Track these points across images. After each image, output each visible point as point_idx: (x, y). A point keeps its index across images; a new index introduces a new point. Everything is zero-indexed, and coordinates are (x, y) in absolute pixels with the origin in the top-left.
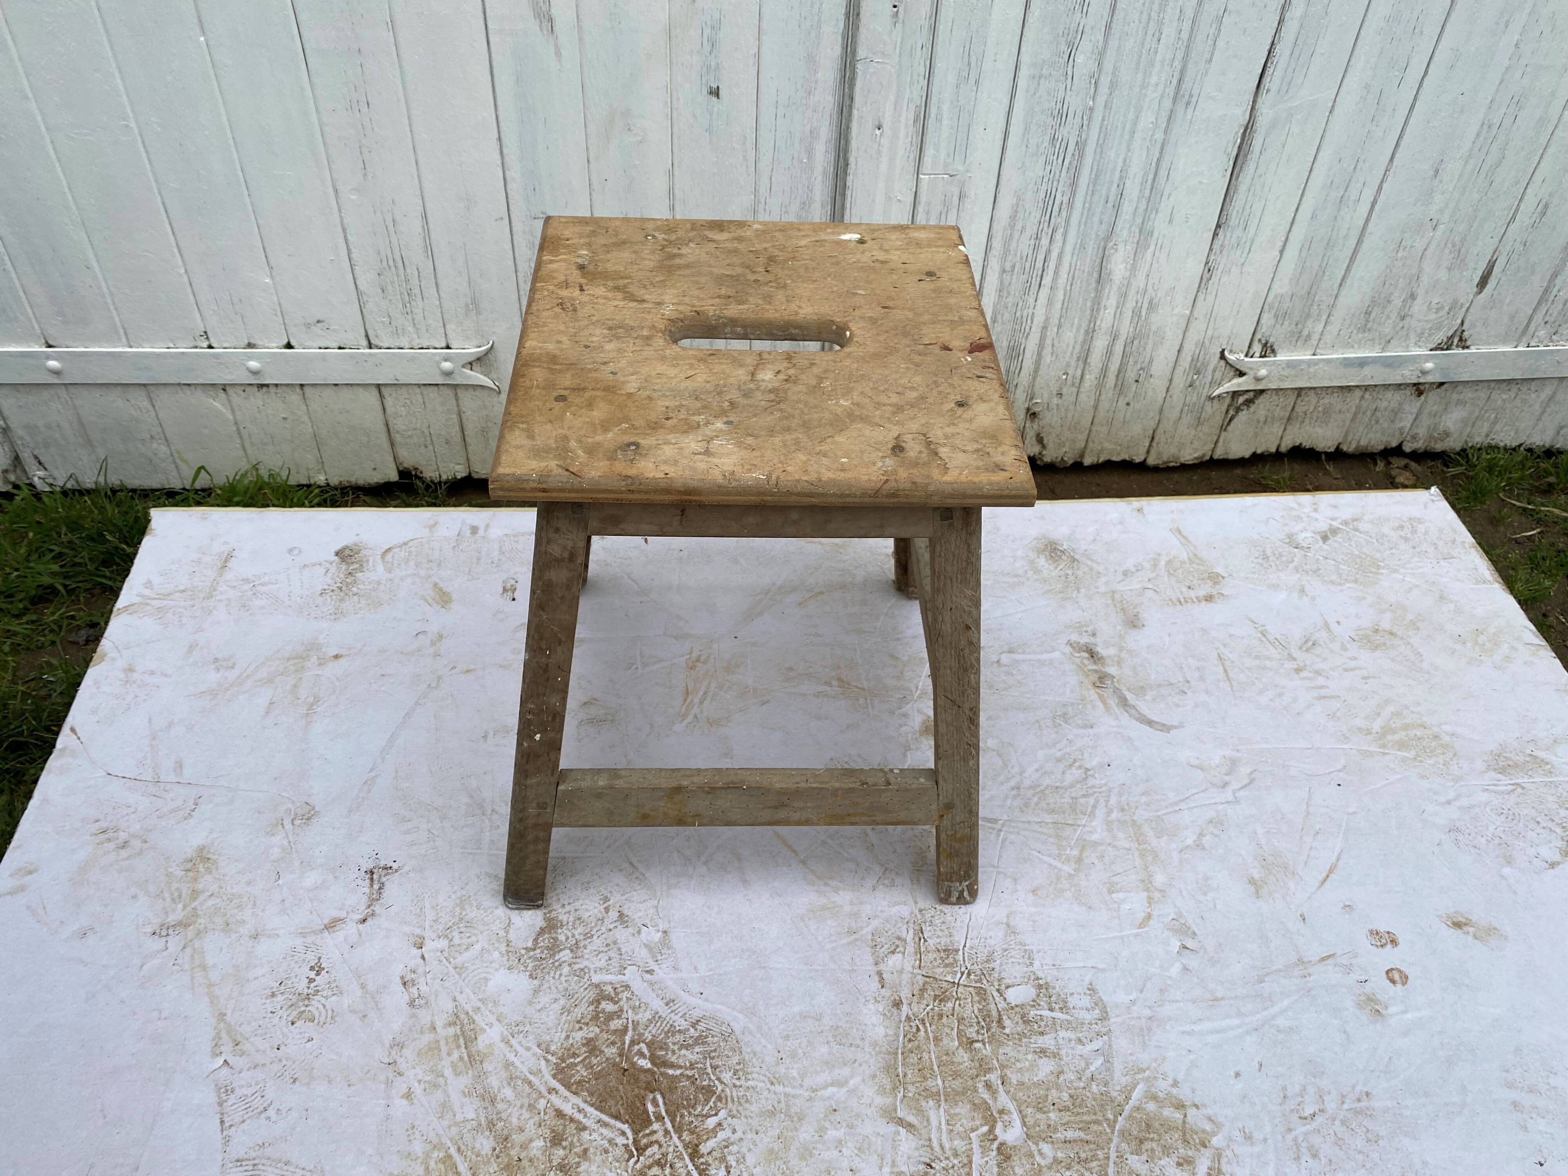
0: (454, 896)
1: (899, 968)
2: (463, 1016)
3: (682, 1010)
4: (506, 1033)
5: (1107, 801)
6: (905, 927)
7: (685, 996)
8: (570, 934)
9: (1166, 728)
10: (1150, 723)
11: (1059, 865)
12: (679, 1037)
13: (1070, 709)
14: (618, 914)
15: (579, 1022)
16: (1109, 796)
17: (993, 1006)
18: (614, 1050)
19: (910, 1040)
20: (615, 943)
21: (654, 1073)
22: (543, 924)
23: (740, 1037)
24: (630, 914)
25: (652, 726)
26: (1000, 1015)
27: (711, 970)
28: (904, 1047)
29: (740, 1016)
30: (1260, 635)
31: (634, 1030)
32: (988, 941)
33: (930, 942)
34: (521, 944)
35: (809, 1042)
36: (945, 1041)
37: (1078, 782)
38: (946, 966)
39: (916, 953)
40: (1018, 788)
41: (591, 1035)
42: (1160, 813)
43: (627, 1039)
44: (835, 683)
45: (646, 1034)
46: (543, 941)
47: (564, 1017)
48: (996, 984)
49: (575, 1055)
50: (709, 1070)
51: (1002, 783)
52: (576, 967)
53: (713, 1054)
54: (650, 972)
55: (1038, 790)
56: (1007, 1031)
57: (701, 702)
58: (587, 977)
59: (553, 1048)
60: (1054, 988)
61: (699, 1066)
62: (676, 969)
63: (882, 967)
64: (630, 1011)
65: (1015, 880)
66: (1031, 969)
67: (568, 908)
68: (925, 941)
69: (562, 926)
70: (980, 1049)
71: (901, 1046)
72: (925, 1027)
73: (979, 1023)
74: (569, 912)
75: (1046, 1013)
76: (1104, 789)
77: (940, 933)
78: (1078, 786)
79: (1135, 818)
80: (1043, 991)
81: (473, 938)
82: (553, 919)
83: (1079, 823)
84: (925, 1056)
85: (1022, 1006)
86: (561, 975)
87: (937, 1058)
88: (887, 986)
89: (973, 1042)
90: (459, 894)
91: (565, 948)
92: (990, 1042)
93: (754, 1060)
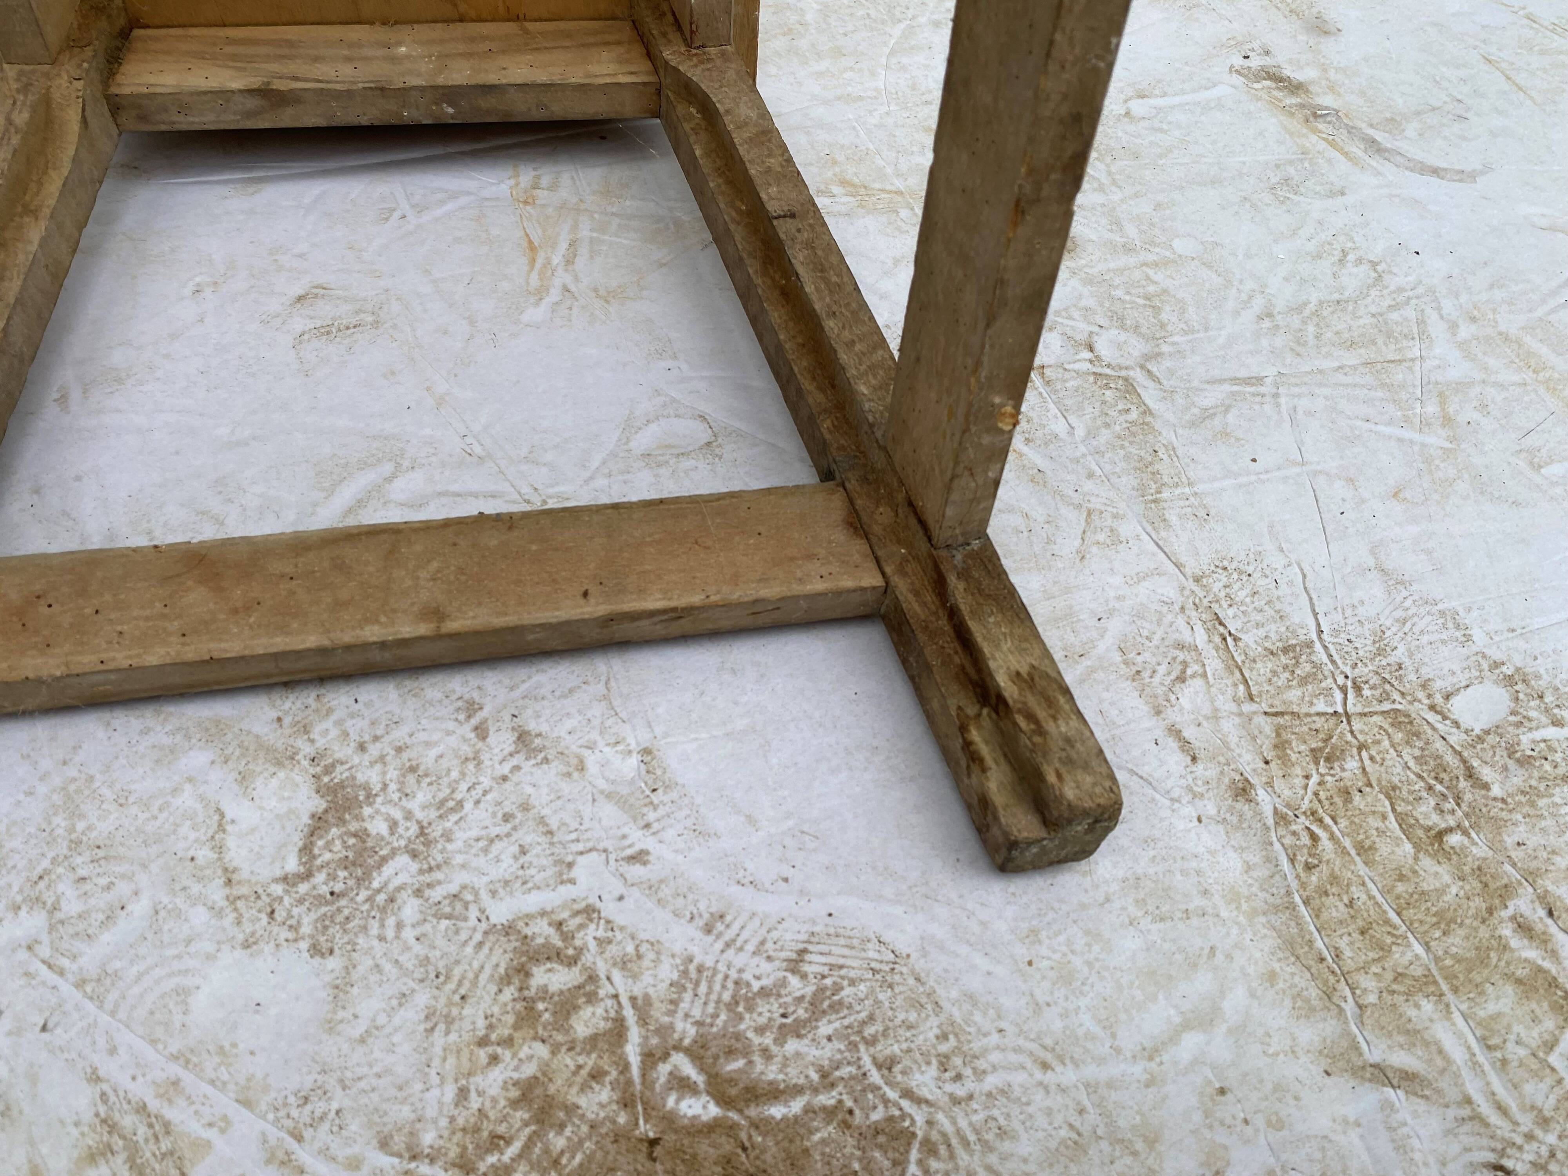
0: (42, 789)
1: (1206, 710)
2: (128, 1121)
3: (751, 935)
4: (274, 1134)
5: (1439, 309)
6: (1181, 621)
7: (747, 898)
8: (397, 815)
9: (1466, 176)
10: (1435, 172)
11: (1416, 436)
12: (768, 1010)
13: (1292, 171)
14: (511, 737)
15: (483, 1042)
16: (1436, 300)
17: (1439, 744)
18: (604, 1094)
19: (1309, 867)
20: (525, 807)
21: (733, 1127)
22: (319, 804)
23: (920, 965)
24: (544, 728)
25: (472, 322)
26: (1464, 762)
27: (788, 816)
28: (1303, 886)
29: (899, 910)
30: (1526, 21)
31: (643, 1021)
32: (1361, 610)
33: (1249, 639)
34: (266, 872)
35: (1087, 933)
36: (1384, 848)
37: (1369, 287)
38: (1304, 681)
39: (1228, 668)
40: (1270, 315)
41: (529, 1070)
42: (1540, 312)
43: (632, 1052)
44: (836, 189)
45: (679, 1025)
46: (328, 847)
47: (438, 1039)
48: (1421, 695)
49: (497, 1141)
50: (875, 1077)
51: (1237, 313)
52: (436, 894)
53: (869, 1031)
54: (639, 857)
55: (1307, 312)
56: (1496, 791)
57: (569, 261)
58: (473, 913)
59: (428, 1138)
60: (1538, 677)
61: (846, 1071)
62: (700, 832)
63: (1172, 716)
64: (617, 976)
65: (1350, 480)
66: (1475, 649)
67: (374, 750)
68: (1236, 639)
69: (370, 797)
70: (1463, 847)
71: (1294, 885)
72: (1326, 828)
73: (1430, 788)
74: (382, 759)
75: (1551, 732)
76: (1420, 290)
77: (1259, 617)
78: (1373, 292)
79: (1503, 328)
80: (1520, 687)
81: (123, 888)
82: (342, 785)
83: (1409, 355)
84: (1356, 892)
85: (1497, 729)
86: (399, 926)
87: (1386, 891)
88: (1201, 755)
89: (1440, 835)
90: (57, 781)
91: (394, 852)
92: (1475, 826)
93: (978, 1017)
